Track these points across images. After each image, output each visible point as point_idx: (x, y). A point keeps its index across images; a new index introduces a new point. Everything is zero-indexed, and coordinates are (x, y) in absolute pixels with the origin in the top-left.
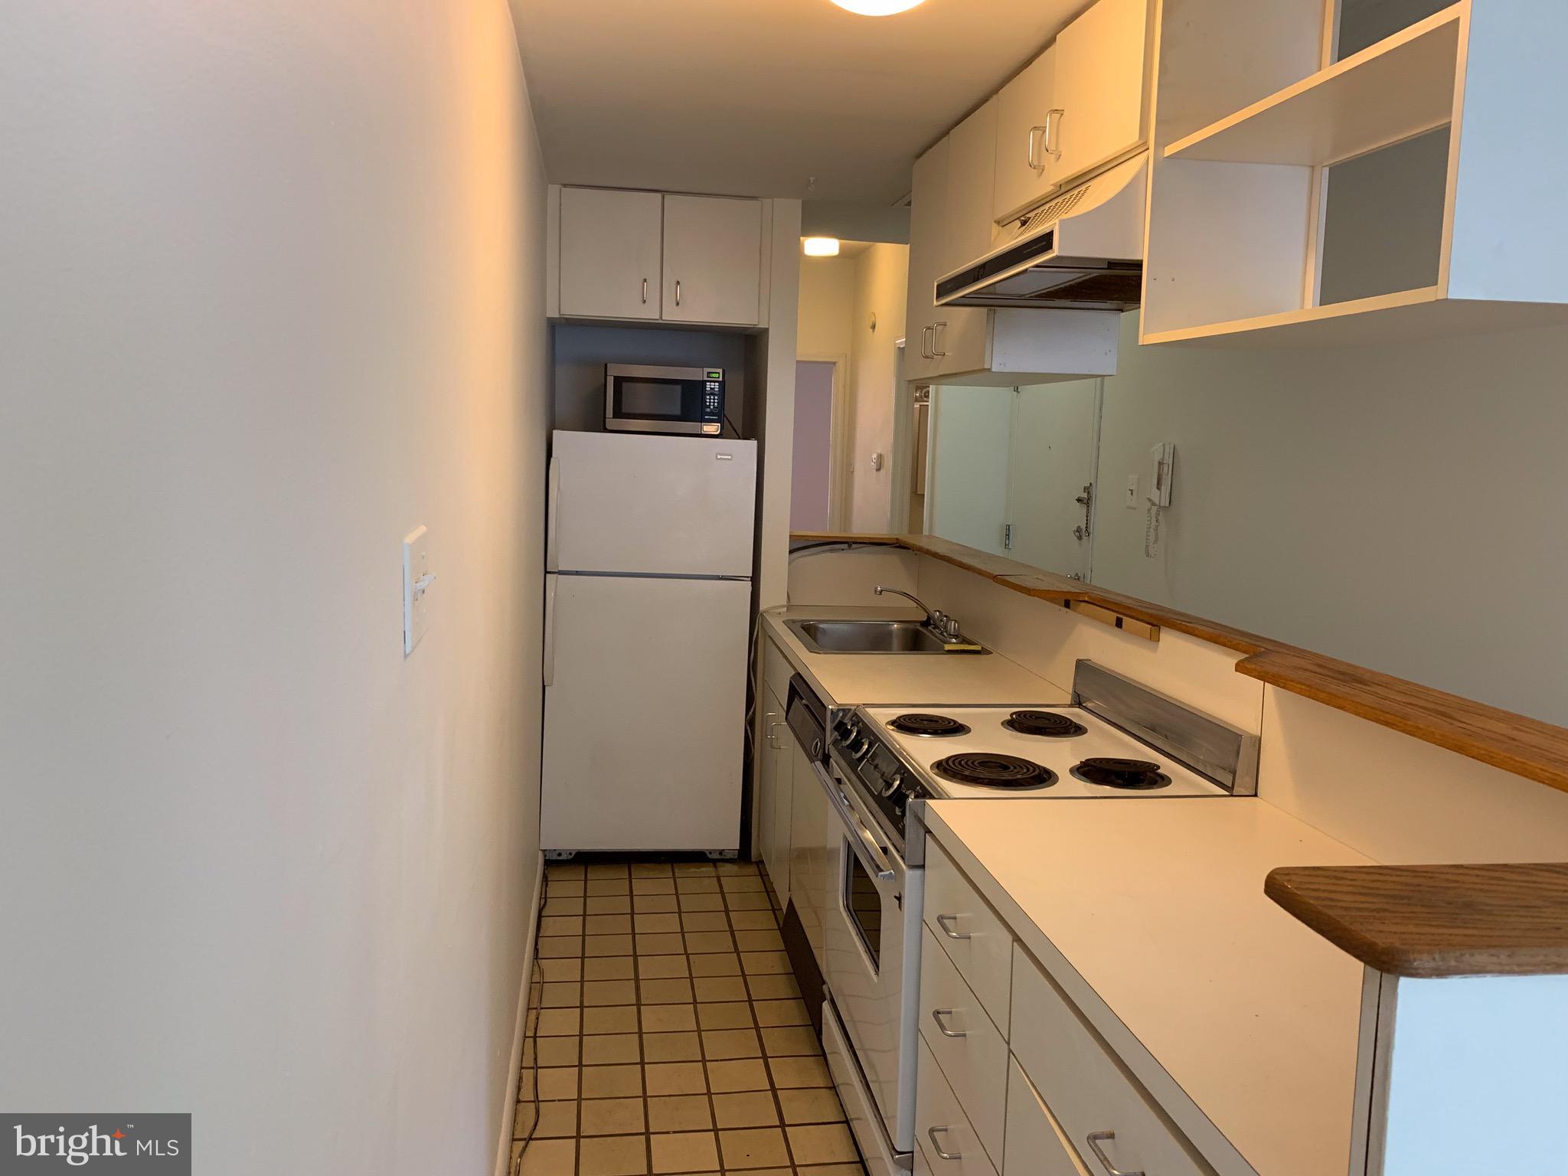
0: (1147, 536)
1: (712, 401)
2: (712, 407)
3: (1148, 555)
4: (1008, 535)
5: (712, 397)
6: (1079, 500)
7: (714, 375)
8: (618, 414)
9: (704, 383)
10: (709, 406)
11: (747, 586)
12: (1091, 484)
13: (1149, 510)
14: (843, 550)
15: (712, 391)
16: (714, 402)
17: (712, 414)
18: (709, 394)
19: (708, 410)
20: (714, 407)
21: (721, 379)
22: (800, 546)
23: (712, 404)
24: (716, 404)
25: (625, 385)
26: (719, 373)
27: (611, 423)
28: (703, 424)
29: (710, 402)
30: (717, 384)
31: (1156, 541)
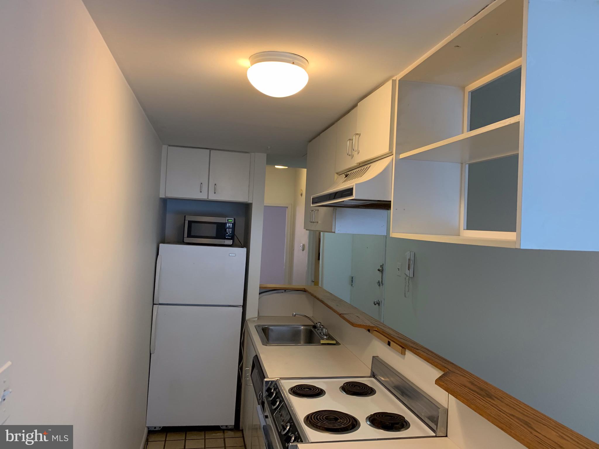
0: (405, 289)
1: (229, 231)
2: (229, 233)
3: (405, 296)
4: (352, 281)
5: (229, 229)
6: (379, 270)
7: (229, 221)
8: (189, 236)
9: (225, 224)
10: (228, 233)
11: (241, 309)
12: (383, 264)
13: (405, 279)
14: (282, 292)
15: (229, 227)
16: (230, 231)
17: (229, 236)
18: (228, 228)
19: (227, 235)
20: (230, 233)
21: (233, 222)
22: (264, 291)
23: (229, 232)
24: (231, 232)
25: (193, 224)
26: (232, 220)
27: (187, 240)
28: (225, 240)
29: (228, 231)
30: (231, 224)
31: (408, 291)
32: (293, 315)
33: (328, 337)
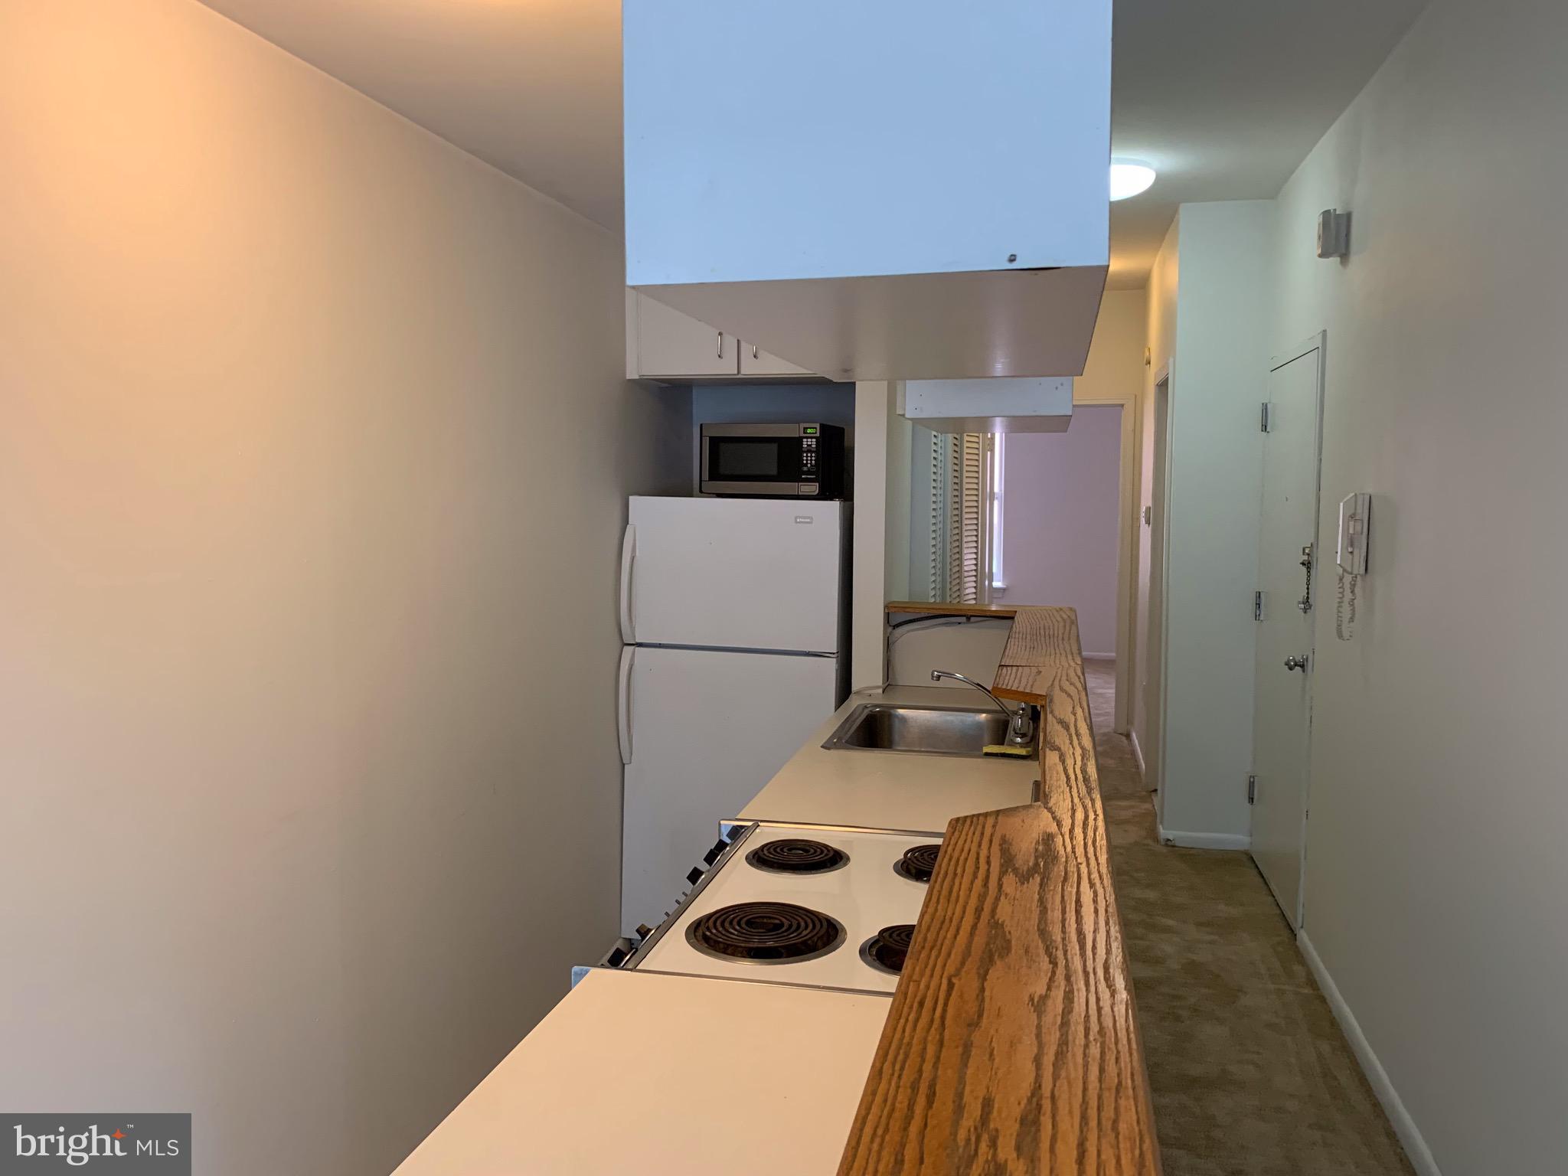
0: (1339, 612)
1: (809, 458)
2: (809, 465)
3: (1340, 635)
4: (1258, 605)
5: (809, 455)
6: (1303, 564)
7: (809, 431)
8: (715, 475)
9: (800, 439)
10: (806, 465)
11: (831, 666)
12: (1312, 545)
13: (1341, 579)
14: (960, 623)
15: (809, 448)
16: (811, 460)
17: (809, 472)
18: (805, 452)
19: (805, 469)
20: (811, 465)
21: (818, 434)
23: (809, 462)
24: (813, 462)
25: (723, 447)
26: (816, 428)
27: (709, 486)
28: (800, 484)
29: (807, 460)
30: (814, 440)
31: (1352, 620)
32: (933, 677)
33: (1028, 739)
